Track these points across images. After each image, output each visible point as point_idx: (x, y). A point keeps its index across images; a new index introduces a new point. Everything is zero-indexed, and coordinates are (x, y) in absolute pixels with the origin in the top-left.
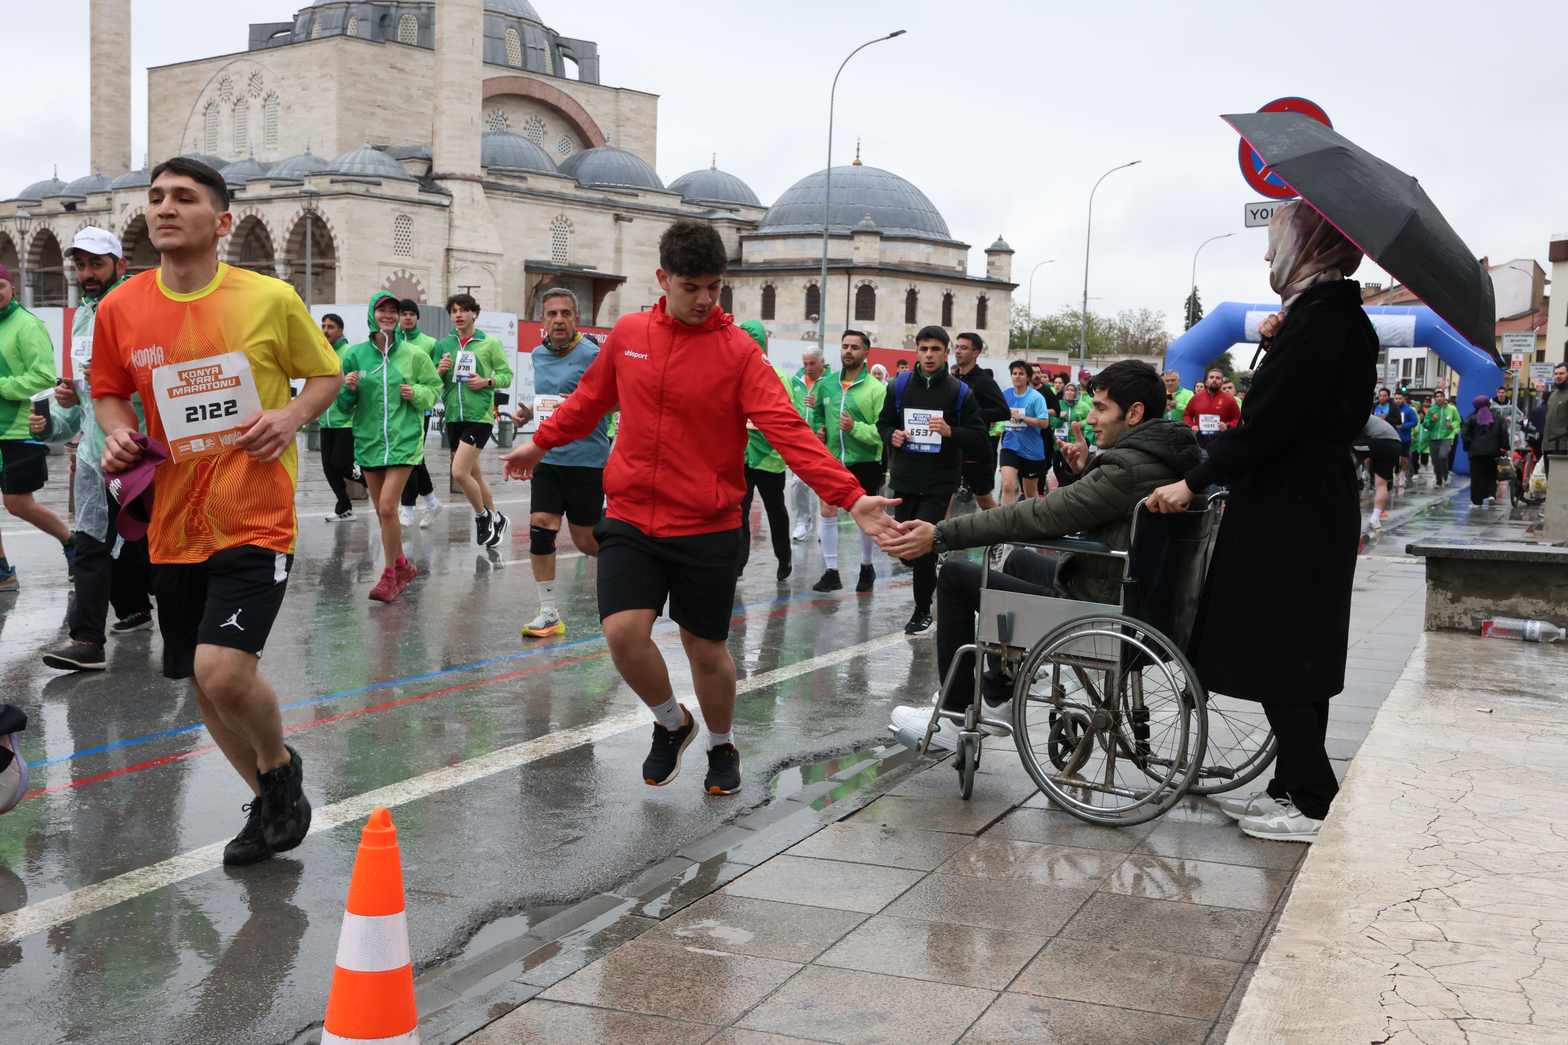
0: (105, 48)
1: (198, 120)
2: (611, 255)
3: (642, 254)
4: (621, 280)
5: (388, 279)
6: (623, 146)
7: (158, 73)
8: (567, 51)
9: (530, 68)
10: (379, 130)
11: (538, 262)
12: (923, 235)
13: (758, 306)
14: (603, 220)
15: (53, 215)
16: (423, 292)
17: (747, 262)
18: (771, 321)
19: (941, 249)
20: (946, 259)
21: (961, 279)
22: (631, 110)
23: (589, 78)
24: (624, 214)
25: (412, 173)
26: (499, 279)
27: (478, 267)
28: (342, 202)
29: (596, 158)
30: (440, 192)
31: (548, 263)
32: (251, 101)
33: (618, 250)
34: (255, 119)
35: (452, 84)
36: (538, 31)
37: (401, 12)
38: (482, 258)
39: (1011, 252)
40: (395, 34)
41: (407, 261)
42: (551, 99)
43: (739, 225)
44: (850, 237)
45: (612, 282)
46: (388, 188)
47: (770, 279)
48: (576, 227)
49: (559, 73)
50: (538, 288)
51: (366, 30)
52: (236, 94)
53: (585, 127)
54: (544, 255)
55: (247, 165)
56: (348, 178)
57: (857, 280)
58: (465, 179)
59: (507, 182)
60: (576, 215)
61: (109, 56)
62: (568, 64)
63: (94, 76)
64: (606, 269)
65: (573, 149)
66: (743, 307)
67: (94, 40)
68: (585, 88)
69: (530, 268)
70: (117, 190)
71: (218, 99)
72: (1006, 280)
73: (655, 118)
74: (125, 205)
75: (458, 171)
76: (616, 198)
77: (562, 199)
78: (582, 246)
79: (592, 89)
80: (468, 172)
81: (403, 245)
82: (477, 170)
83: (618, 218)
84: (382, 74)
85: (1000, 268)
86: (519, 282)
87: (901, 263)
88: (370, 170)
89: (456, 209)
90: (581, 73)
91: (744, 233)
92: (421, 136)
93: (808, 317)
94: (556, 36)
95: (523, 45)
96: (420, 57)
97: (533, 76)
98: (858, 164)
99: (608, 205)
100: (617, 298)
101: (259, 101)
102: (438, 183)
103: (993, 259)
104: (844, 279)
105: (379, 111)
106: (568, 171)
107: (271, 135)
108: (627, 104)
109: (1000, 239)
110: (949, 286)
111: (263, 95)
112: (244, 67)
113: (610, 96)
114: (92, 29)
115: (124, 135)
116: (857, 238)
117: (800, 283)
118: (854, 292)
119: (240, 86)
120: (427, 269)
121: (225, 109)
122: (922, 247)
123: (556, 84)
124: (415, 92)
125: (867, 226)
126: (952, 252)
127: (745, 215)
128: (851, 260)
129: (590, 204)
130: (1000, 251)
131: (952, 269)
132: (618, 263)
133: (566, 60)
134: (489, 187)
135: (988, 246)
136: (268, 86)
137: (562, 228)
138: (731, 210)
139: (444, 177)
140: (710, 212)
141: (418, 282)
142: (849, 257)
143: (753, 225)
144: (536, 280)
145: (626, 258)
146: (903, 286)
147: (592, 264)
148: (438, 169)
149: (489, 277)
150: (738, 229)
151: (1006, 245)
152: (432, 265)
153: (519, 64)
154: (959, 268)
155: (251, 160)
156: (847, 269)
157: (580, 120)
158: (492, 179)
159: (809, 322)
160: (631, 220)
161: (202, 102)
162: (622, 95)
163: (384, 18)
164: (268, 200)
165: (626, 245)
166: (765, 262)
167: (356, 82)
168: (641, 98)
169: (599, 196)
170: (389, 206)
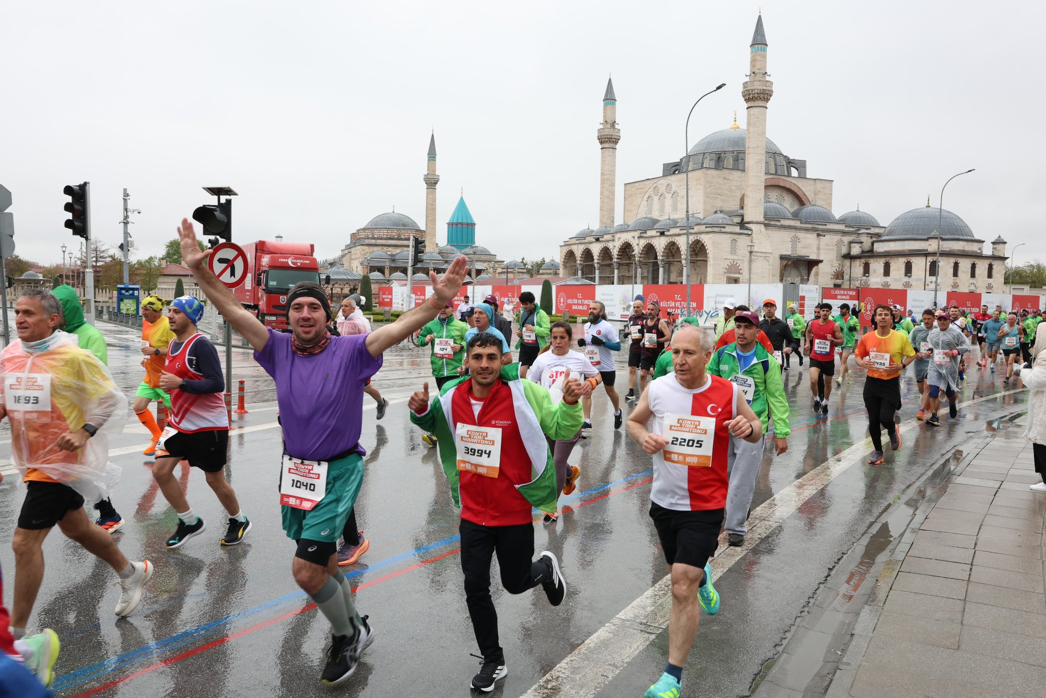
0: (607, 177)
1: (644, 203)
2: (816, 251)
3: (829, 250)
4: (821, 261)
5: (728, 265)
6: (818, 203)
7: (628, 186)
8: (792, 165)
9: (778, 173)
10: (719, 204)
11: (785, 255)
12: (962, 237)
13: (882, 271)
14: (812, 236)
15: (590, 243)
16: (741, 269)
17: (876, 252)
18: (888, 277)
19: (970, 243)
20: (974, 247)
21: (980, 256)
22: (821, 187)
23: (802, 176)
24: (821, 233)
25: (735, 221)
26: (771, 263)
27: (762, 258)
28: (711, 235)
29: (807, 209)
30: (747, 229)
31: (789, 255)
32: (667, 195)
33: (818, 249)
34: (668, 202)
35: (753, 185)
36: (782, 158)
37: (726, 155)
38: (764, 255)
39: (1005, 243)
40: (723, 165)
41: (735, 257)
42: (787, 186)
43: (871, 235)
44: (927, 240)
45: (816, 263)
46: (728, 229)
47: (888, 259)
48: (801, 240)
49: (789, 175)
50: (785, 266)
51: (713, 164)
52: (661, 192)
53: (801, 196)
54: (787, 252)
55: (668, 221)
56: (712, 225)
57: (930, 259)
58: (757, 223)
59: (773, 223)
60: (801, 235)
61: (608, 179)
62: (793, 169)
63: (602, 187)
64: (813, 257)
65: (796, 207)
66: (875, 271)
67: (602, 174)
68: (800, 180)
69: (782, 258)
70: (616, 233)
71: (653, 195)
72: (1002, 256)
73: (831, 190)
74: (619, 238)
75: (755, 220)
76: (817, 226)
77: (795, 228)
78: (803, 248)
79: (804, 180)
80: (759, 220)
81: (733, 251)
82: (762, 219)
83: (819, 235)
84: (721, 182)
85: (1000, 250)
86: (777, 264)
87: (951, 250)
88: (720, 222)
89: (754, 235)
90: (799, 174)
91: (874, 239)
92: (735, 205)
93: (906, 275)
94: (788, 159)
95: (775, 164)
96: (736, 174)
97: (780, 177)
98: (928, 207)
99: (814, 230)
100: (818, 269)
101: (670, 195)
102: (746, 225)
103: (995, 246)
104: (923, 259)
105: (718, 196)
106: (795, 216)
107: (675, 208)
108: (819, 185)
109: (999, 237)
110: (974, 260)
111: (672, 192)
112: (665, 181)
113: (812, 182)
114: (602, 170)
115: (612, 210)
116: (930, 240)
117: (902, 261)
118: (929, 264)
119: (662, 189)
120: (743, 260)
121: (656, 198)
122: (961, 243)
123: (789, 179)
124: (733, 188)
125: (935, 235)
126: (975, 244)
127: (874, 231)
128: (927, 250)
129: (807, 230)
130: (999, 242)
131: (976, 252)
132: (818, 254)
133: (792, 168)
134: (766, 225)
135: (993, 240)
136: (674, 189)
137: (795, 240)
138: (867, 229)
139: (748, 223)
140: (857, 230)
141: (739, 266)
142: (926, 248)
143: (878, 235)
144: (785, 263)
145: (822, 251)
146: (952, 260)
147: (808, 255)
148: (746, 219)
149: (767, 262)
150: (871, 237)
151: (1002, 240)
152: (745, 258)
153: (774, 172)
154: (979, 251)
155: (669, 219)
156: (925, 254)
157: (799, 193)
158: (766, 222)
159: (907, 277)
160: (824, 236)
161: (647, 196)
162: (817, 182)
163: (719, 158)
164: (679, 235)
165: (821, 247)
166: (885, 252)
167: (711, 186)
168: (825, 182)
169: (811, 226)
170: (729, 236)
